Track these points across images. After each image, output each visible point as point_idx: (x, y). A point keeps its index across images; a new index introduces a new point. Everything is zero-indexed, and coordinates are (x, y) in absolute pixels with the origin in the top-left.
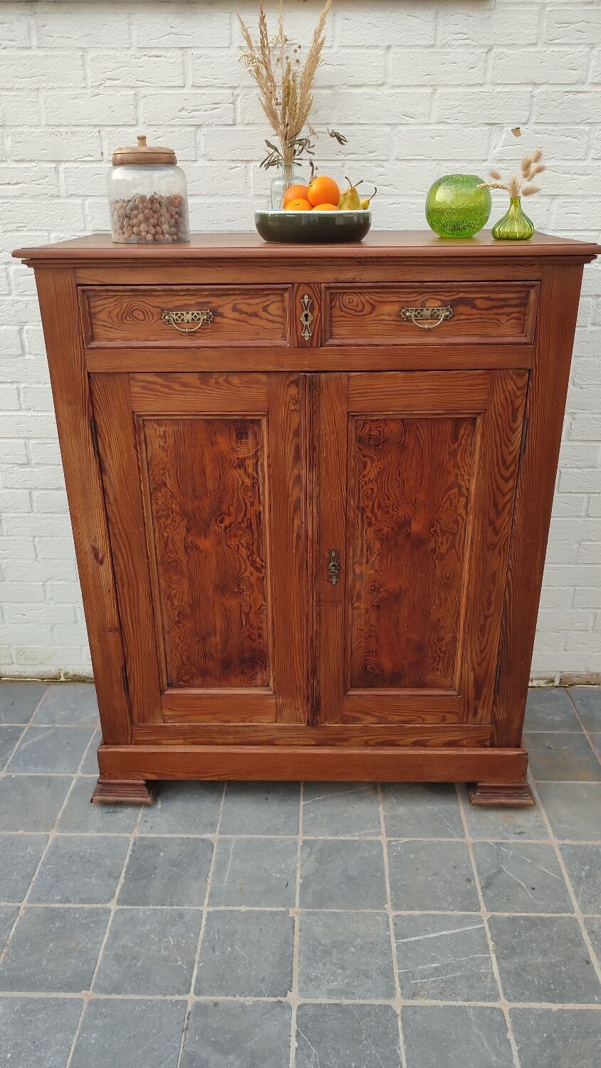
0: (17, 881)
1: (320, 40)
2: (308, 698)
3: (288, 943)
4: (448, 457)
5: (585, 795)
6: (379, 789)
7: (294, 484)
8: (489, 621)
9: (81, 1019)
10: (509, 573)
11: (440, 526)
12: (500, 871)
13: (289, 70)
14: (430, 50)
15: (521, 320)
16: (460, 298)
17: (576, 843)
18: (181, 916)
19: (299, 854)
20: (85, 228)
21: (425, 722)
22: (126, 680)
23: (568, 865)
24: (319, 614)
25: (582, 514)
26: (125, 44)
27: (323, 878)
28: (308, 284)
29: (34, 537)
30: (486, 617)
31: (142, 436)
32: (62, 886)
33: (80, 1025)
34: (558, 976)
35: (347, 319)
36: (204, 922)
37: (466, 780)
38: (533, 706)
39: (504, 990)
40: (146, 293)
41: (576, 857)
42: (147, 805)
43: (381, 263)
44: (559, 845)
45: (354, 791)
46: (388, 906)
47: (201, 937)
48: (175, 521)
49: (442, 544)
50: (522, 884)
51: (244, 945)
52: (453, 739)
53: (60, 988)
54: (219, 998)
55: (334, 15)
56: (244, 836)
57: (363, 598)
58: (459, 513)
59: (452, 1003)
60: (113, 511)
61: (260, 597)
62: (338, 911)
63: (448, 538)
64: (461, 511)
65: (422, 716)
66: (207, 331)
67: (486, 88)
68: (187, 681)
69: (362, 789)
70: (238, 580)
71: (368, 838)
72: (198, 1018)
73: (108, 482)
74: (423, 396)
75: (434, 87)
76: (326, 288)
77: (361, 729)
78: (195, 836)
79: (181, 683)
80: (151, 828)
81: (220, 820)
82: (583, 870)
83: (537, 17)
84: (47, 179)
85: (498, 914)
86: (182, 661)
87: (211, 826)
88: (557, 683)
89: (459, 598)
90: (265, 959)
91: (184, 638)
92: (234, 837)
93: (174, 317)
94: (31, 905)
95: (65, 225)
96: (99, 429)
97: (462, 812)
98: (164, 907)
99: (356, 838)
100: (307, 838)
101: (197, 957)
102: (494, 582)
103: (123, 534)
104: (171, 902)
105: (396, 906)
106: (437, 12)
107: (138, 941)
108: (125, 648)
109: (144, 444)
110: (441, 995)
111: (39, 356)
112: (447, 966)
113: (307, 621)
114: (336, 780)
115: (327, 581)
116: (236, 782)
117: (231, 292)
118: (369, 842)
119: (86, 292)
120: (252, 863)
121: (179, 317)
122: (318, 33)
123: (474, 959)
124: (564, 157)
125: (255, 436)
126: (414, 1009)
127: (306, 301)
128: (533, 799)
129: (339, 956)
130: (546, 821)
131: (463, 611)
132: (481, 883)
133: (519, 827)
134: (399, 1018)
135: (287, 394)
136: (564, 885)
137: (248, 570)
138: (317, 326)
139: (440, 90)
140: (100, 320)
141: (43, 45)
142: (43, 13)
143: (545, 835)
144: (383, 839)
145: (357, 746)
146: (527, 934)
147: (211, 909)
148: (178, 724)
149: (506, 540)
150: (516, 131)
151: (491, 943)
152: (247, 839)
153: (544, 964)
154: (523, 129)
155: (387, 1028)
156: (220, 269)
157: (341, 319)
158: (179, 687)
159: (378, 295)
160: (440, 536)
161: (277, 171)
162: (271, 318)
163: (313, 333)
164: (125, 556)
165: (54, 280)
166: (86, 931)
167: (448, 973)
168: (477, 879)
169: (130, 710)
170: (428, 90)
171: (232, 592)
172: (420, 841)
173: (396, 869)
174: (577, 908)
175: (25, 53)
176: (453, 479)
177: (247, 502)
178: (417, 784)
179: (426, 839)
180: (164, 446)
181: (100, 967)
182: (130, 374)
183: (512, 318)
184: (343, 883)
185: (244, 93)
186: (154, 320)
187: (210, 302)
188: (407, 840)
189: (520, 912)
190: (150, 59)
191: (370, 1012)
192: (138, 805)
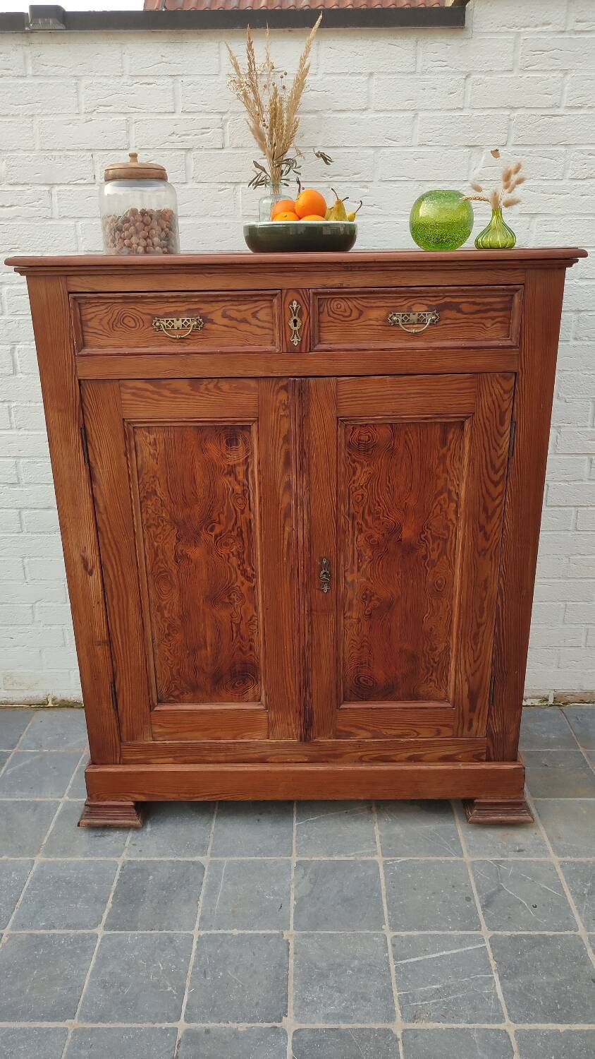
1: (305, 67)
2: (300, 712)
3: (283, 966)
4: (437, 461)
5: (585, 812)
6: (374, 808)
7: (284, 491)
8: (483, 627)
9: (66, 1049)
10: (501, 579)
11: (431, 533)
12: (500, 889)
13: (276, 94)
14: (410, 77)
15: (506, 323)
16: (446, 303)
17: (576, 860)
18: (171, 940)
19: (293, 875)
21: (420, 736)
22: (115, 695)
23: (569, 881)
24: (311, 624)
25: (571, 528)
26: (118, 72)
27: (318, 899)
28: (296, 290)
29: (24, 557)
30: (479, 625)
31: (133, 443)
32: (47, 911)
33: (64, 1055)
34: (563, 996)
35: (335, 324)
36: (195, 947)
37: (463, 797)
38: (528, 726)
39: (509, 1010)
40: (137, 300)
41: (577, 873)
42: (136, 828)
43: (368, 269)
44: (560, 862)
45: (349, 811)
46: (386, 927)
47: (192, 961)
48: (165, 530)
49: (433, 550)
50: (524, 902)
51: (237, 969)
52: (448, 753)
53: (43, 1017)
54: (211, 1025)
55: (319, 44)
56: (236, 858)
57: (355, 608)
58: (449, 518)
59: (455, 1026)
60: (103, 520)
61: (251, 607)
62: (334, 932)
63: (439, 544)
64: (452, 516)
65: (418, 730)
66: (197, 337)
67: (465, 113)
68: (178, 696)
69: (357, 809)
70: (229, 590)
71: (364, 858)
72: (188, 1047)
73: (98, 492)
74: (412, 400)
75: (416, 112)
76: (315, 294)
77: (354, 744)
78: (186, 859)
79: (172, 699)
80: (140, 851)
81: (211, 842)
82: (586, 886)
83: (512, 45)
84: (40, 202)
85: (500, 933)
86: (173, 676)
87: (202, 848)
88: (551, 701)
89: (451, 605)
90: (259, 984)
91: (174, 651)
92: (226, 860)
93: (165, 324)
94: (15, 932)
95: (58, 246)
96: (90, 438)
97: (459, 831)
98: (153, 932)
99: (352, 858)
100: (300, 859)
101: (188, 983)
102: (486, 588)
103: (112, 543)
104: (160, 926)
105: (394, 927)
106: (417, 41)
107: (126, 967)
108: (114, 662)
109: (134, 452)
110: (443, 1018)
111: (30, 376)
112: (449, 987)
113: (299, 631)
114: (330, 799)
115: (319, 589)
116: (226, 802)
117: (221, 299)
118: (364, 862)
119: (78, 300)
120: (244, 885)
121: (170, 324)
122: (303, 59)
123: (477, 980)
124: (542, 177)
125: (245, 442)
126: (416, 1033)
127: (295, 306)
128: (532, 816)
129: (337, 979)
130: (546, 839)
131: (455, 619)
132: (481, 902)
133: (519, 844)
134: (400, 1043)
135: (277, 399)
136: (567, 902)
137: (239, 580)
138: (306, 331)
139: (421, 114)
140: (91, 328)
141: (38, 73)
142: (39, 43)
143: (546, 852)
144: (379, 859)
145: (350, 762)
146: (530, 953)
147: (202, 933)
148: (167, 742)
149: (497, 545)
150: (495, 153)
151: (493, 963)
152: (238, 860)
153: (549, 984)
154: (501, 151)
155: (388, 1053)
156: (209, 275)
157: (330, 324)
158: (170, 702)
159: (364, 300)
160: (431, 542)
161: (265, 190)
162: (260, 324)
163: (302, 338)
164: (115, 567)
165: (46, 289)
166: (71, 958)
167: (449, 995)
168: (477, 898)
169: (119, 727)
170: (410, 114)
171: (223, 602)
172: (417, 861)
173: (393, 889)
174: (580, 925)
175: (21, 81)
176: (443, 484)
177: (237, 509)
178: (413, 802)
179: (423, 859)
180: (155, 454)
181: (85, 996)
182: (120, 381)
183: (497, 322)
184: (338, 904)
185: (232, 117)
186: (144, 327)
187: (199, 309)
188: (403, 859)
189: (522, 930)
190: (141, 86)
191: (369, 1036)
192: (127, 828)
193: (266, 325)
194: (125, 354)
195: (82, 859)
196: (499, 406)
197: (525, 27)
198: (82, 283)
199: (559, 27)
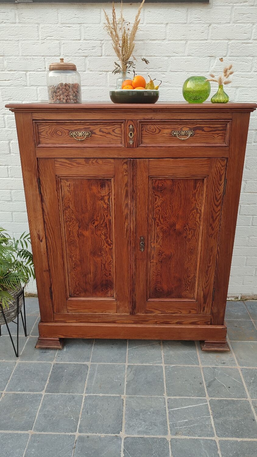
0: (1, 382)
1: (138, 20)
2: (131, 302)
3: (121, 410)
4: (192, 196)
5: (252, 347)
6: (161, 343)
7: (125, 207)
8: (210, 268)
9: (28, 443)
10: (219, 247)
11: (189, 227)
12: (215, 380)
13: (125, 32)
14: (184, 25)
15: (224, 136)
16: (197, 127)
17: (248, 368)
18: (74, 398)
19: (126, 371)
20: (37, 99)
21: (182, 313)
22: (51, 293)
23: (244, 377)
24: (135, 265)
25: (250, 225)
26: (56, 21)
27: (136, 382)
28: (131, 120)
29: (14, 232)
30: (208, 267)
31: (60, 186)
32: (21, 384)
33: (27, 445)
34: (240, 426)
35: (148, 135)
36: (83, 401)
37: (200, 339)
38: (229, 309)
39: (216, 432)
40: (63, 124)
41: (247, 374)
42: (60, 349)
43: (163, 111)
44: (241, 368)
45: (151, 344)
46: (165, 394)
47: (82, 407)
48: (73, 223)
49: (189, 234)
50: (224, 385)
51: (101, 411)
52: (194, 321)
53: (19, 429)
54: (89, 434)
55: (144, 10)
57: (155, 258)
58: (196, 221)
59: (193, 438)
60: (47, 218)
61: (110, 257)
62: (143, 396)
63: (192, 232)
64: (198, 220)
65: (181, 311)
66: (88, 140)
67: (208, 41)
68: (78, 294)
69: (154, 343)
70: (101, 250)
72: (80, 443)
73: (45, 206)
74: (181, 169)
75: (186, 40)
76: (140, 122)
77: (154, 316)
78: (80, 363)
79: (75, 295)
80: (61, 359)
81: (91, 356)
82: (252, 379)
83: (230, 11)
84: (21, 79)
85: (214, 398)
86: (76, 285)
87: (88, 359)
88: (239, 299)
89: (197, 258)
90: (110, 417)
91: (77, 275)
92: (98, 364)
93: (75, 134)
94: (8, 393)
96: (41, 183)
97: (198, 354)
98: (66, 394)
99: (151, 365)
100: (129, 364)
101: (80, 416)
102: (212, 251)
103: (51, 228)
104: (69, 392)
105: (168, 395)
106: (188, 9)
107: (54, 409)
108: (51, 279)
109: (60, 190)
110: (188, 434)
111: (17, 154)
112: (191, 421)
113: (131, 268)
114: (143, 339)
115: (140, 250)
116: (98, 339)
117: (99, 123)
118: (157, 366)
119: (37, 123)
120: (105, 375)
121: (77, 134)
122: (137, 17)
123: (203, 418)
124: (242, 71)
125: (109, 186)
126: (176, 440)
127: (131, 127)
128: (229, 348)
129: (143, 416)
130: (235, 358)
131: (198, 264)
132: (206, 385)
133: (223, 360)
134: (170, 444)
135: (122, 167)
136: (243, 386)
137: (105, 245)
138: (136, 138)
139: (189, 42)
140: (42, 135)
141: (21, 22)
142: (21, 8)
143: (235, 364)
144: (163, 365)
145: (152, 324)
146: (227, 407)
147: (87, 395)
148: (73, 313)
149: (217, 233)
150: (221, 60)
151: (210, 411)
152: (103, 364)
153: (234, 421)
154: (224, 58)
155: (164, 448)
156: (94, 113)
157: (146, 135)
158: (74, 297)
159: (162, 125)
160: (188, 231)
161: (119, 75)
162: (116, 135)
163: (134, 141)
164: (52, 238)
165: (23, 118)
166: (31, 404)
167: (191, 424)
168: (204, 383)
169: (53, 306)
170: (184, 42)
171: (98, 255)
172: (179, 366)
173: (169, 378)
174: (249, 396)
175: (13, 25)
176: (194, 206)
177: (105, 215)
178: (178, 341)
179: (182, 366)
180: (69, 190)
181: (37, 420)
182: (55, 159)
183: (219, 136)
184: (145, 384)
185: (106, 42)
186: (65, 136)
187: (90, 128)
188: (174, 365)
189: (223, 398)
190: (66, 28)
191: (156, 441)
192: (56, 349)
193: (118, 135)
194: (57, 147)
195: (36, 362)
196: (220, 172)
197: (236, 3)
198: (39, 116)
199: (251, 3)
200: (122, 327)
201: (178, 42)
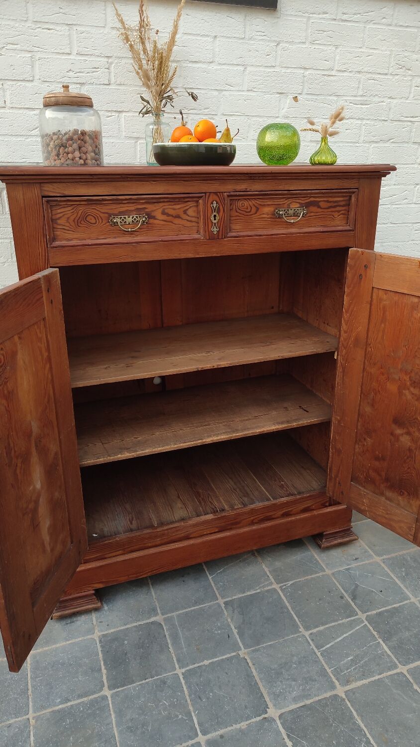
0: (16, 699)
3: (249, 676)
6: (256, 554)
12: (357, 586)
14: (241, 41)
15: (346, 215)
16: (311, 201)
17: (389, 556)
18: (164, 682)
19: (225, 612)
23: (393, 571)
26: (23, 17)
27: (250, 624)
28: (216, 193)
32: (57, 690)
35: (241, 218)
36: (183, 682)
37: (312, 533)
39: (398, 659)
40: (98, 202)
42: (96, 609)
43: (264, 178)
44: (381, 560)
45: (241, 560)
47: (186, 692)
50: (374, 590)
51: (220, 687)
54: (221, 732)
56: (181, 612)
59: (373, 679)
62: (272, 643)
66: (143, 230)
67: (277, 69)
69: (246, 557)
71: (266, 589)
75: (245, 66)
76: (228, 196)
78: (145, 622)
80: (108, 625)
81: (157, 605)
82: (402, 571)
83: (305, 25)
85: (369, 613)
87: (153, 611)
90: (240, 692)
92: (174, 614)
93: (119, 220)
94: (39, 714)
97: (316, 555)
98: (147, 680)
99: (259, 591)
100: (225, 600)
101: (191, 708)
104: (151, 675)
105: (307, 628)
106: (246, 16)
107: (141, 712)
110: (364, 676)
112: (357, 656)
118: (268, 591)
120: (196, 628)
121: (123, 220)
123: (371, 646)
126: (353, 691)
127: (215, 205)
129: (288, 673)
130: (367, 548)
132: (350, 597)
133: (354, 555)
134: (346, 700)
136: (397, 583)
138: (222, 223)
139: (249, 69)
140: (60, 225)
143: (371, 556)
144: (275, 586)
145: (246, 526)
146: (392, 621)
147: (183, 670)
150: (295, 99)
151: (375, 633)
152: (184, 613)
153: (411, 636)
154: (299, 98)
155: (343, 710)
156: (153, 183)
157: (238, 218)
159: (260, 200)
162: (189, 218)
163: (219, 228)
166: (95, 718)
167: (360, 661)
168: (345, 595)
170: (242, 68)
172: (300, 581)
173: (294, 604)
174: (411, 596)
179: (303, 579)
181: (120, 742)
183: (341, 214)
184: (265, 623)
185: (116, 61)
186: (103, 223)
187: (145, 208)
188: (291, 582)
189: (381, 608)
190: (43, 30)
191: (326, 703)
192: (88, 612)
193: (193, 219)
194: (89, 245)
195: (64, 643)
197: (312, 14)
198: (54, 189)
199: (332, 16)
200: (203, 543)
201: (231, 68)
